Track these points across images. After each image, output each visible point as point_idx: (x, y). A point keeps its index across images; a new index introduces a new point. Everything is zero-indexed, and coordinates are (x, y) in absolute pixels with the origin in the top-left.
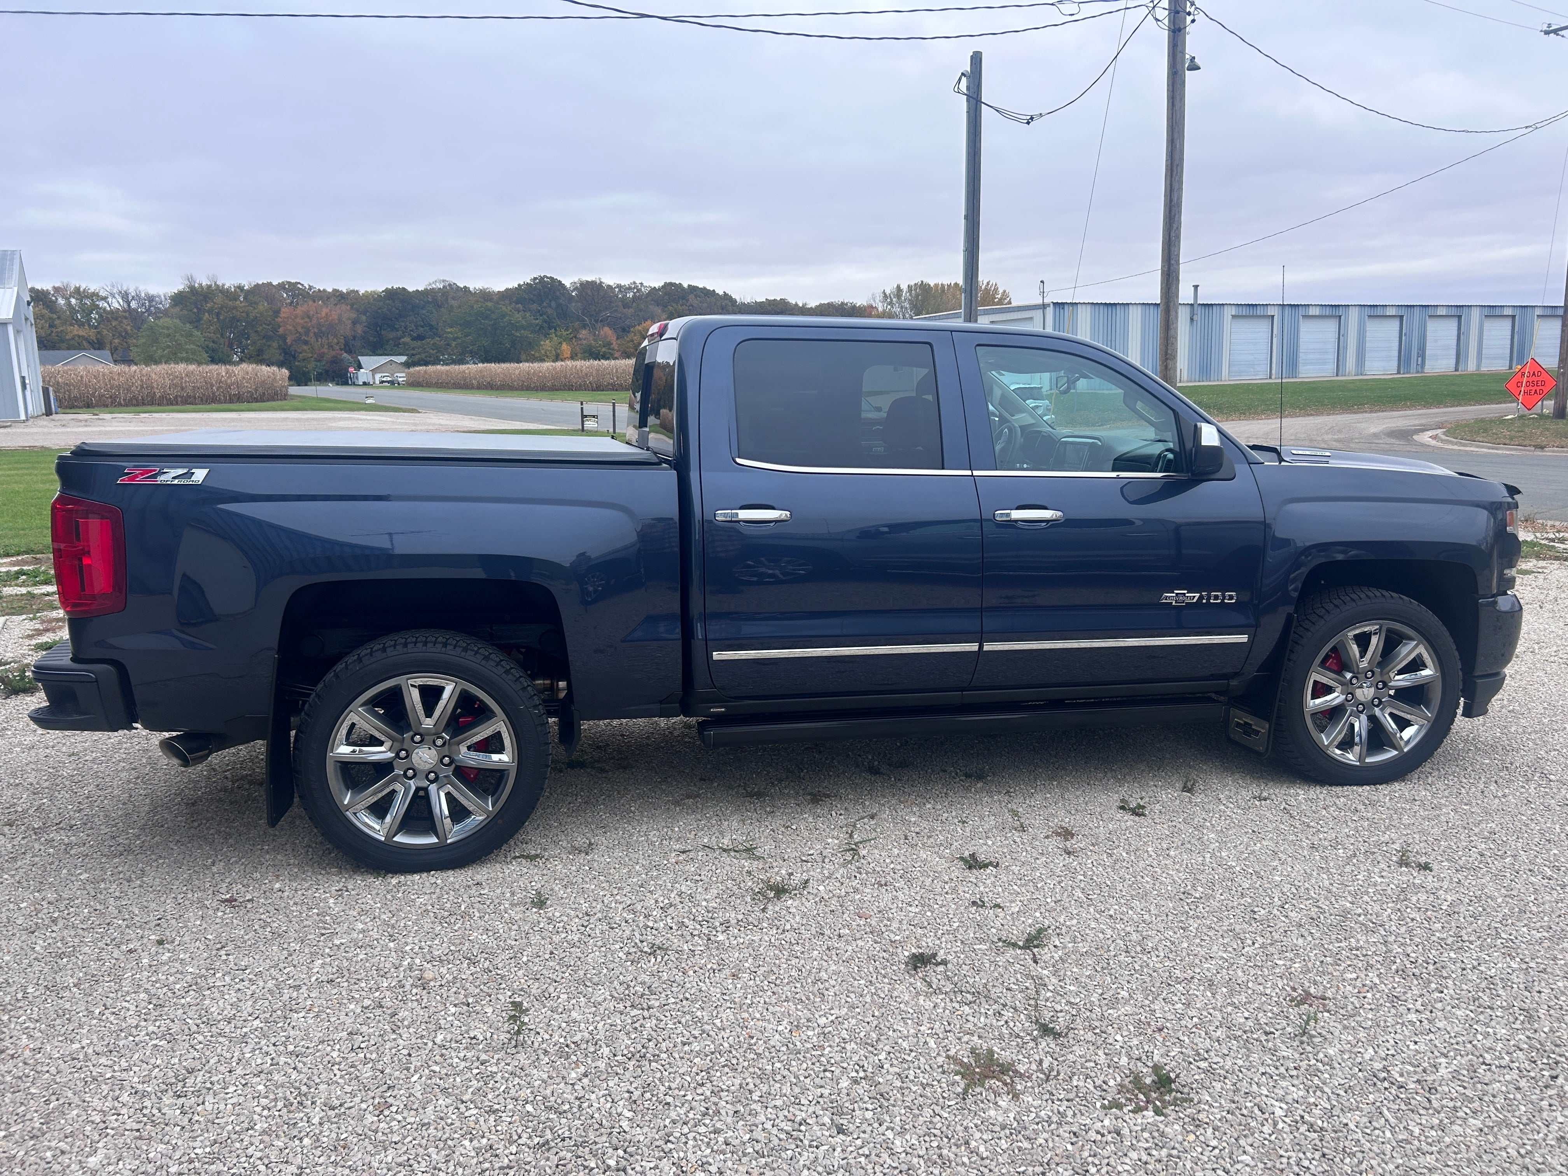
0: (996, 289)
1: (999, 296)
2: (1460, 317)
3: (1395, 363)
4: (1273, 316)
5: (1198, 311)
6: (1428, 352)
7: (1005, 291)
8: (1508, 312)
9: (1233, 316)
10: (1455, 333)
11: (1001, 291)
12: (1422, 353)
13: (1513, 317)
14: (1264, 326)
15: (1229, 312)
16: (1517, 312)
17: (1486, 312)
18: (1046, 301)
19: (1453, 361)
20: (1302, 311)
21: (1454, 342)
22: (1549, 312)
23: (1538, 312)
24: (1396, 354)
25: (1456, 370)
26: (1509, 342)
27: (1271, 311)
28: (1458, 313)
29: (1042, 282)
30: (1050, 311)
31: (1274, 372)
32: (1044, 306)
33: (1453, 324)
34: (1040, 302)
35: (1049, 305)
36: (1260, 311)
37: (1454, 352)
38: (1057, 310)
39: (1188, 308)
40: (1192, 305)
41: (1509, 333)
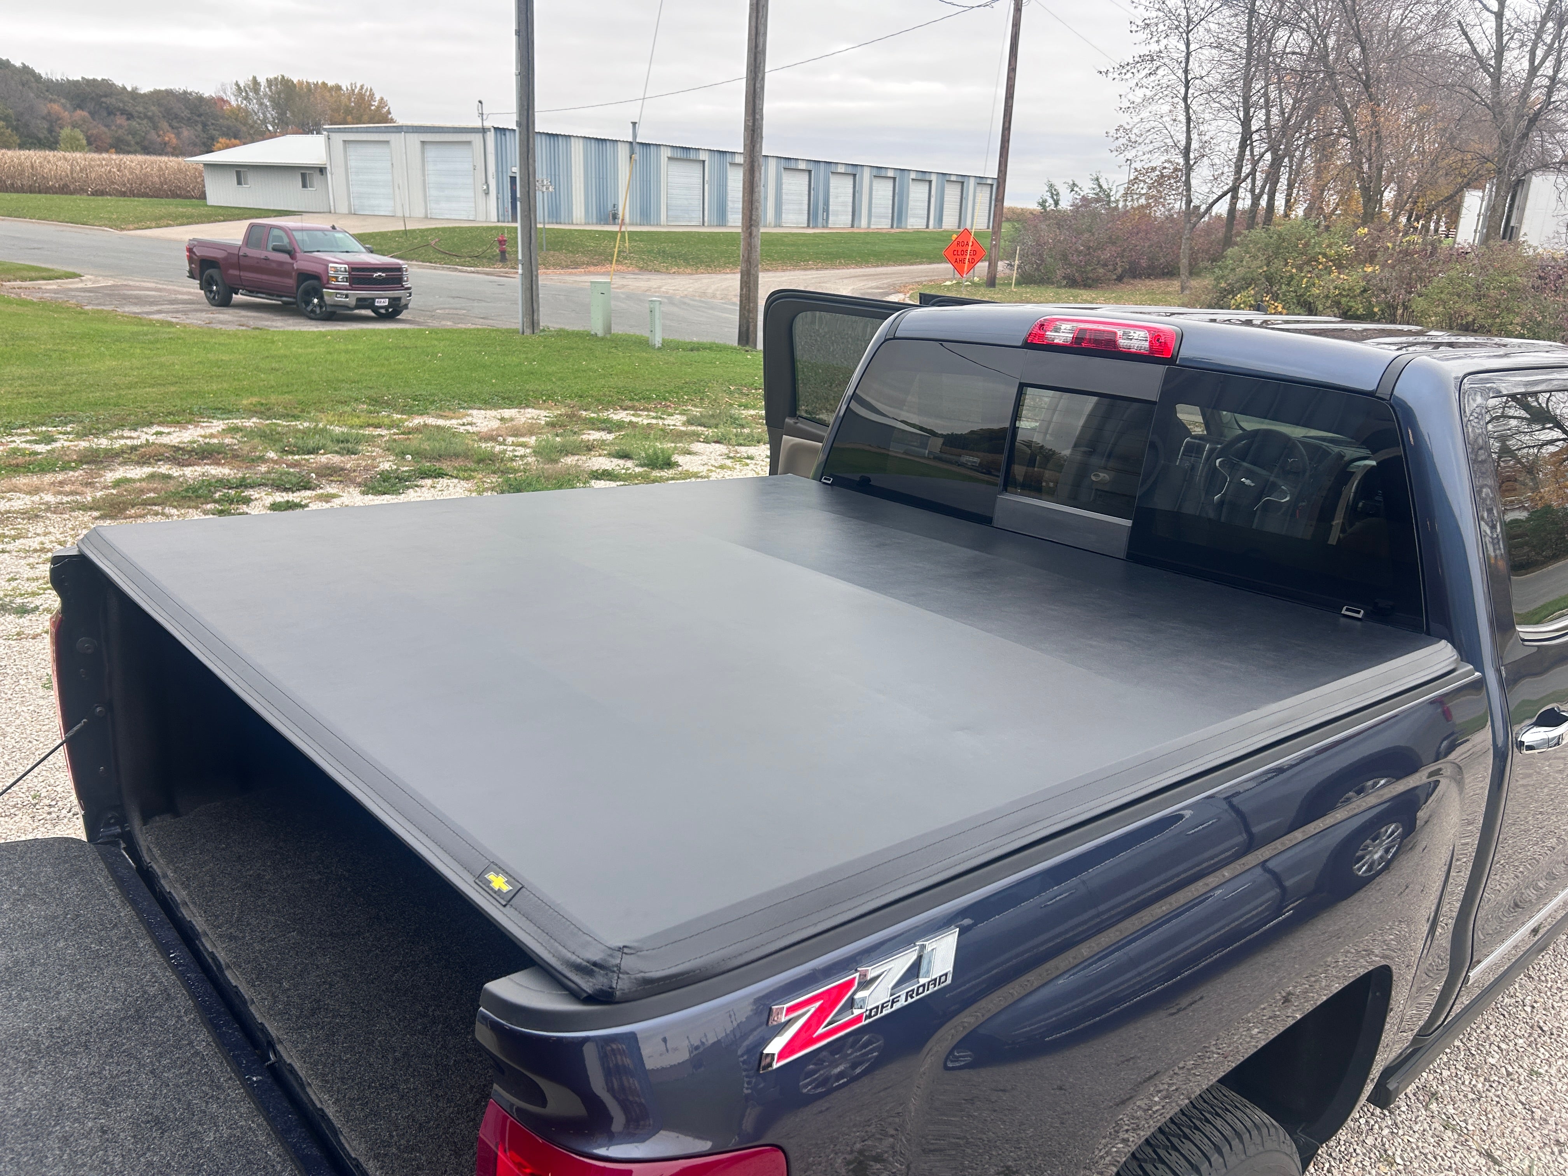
0: (372, 95)
1: (376, 104)
2: (855, 175)
3: (806, 217)
4: (704, 161)
5: (637, 149)
6: (831, 208)
7: (382, 99)
8: (891, 174)
9: (669, 158)
10: (851, 191)
11: (378, 98)
12: (826, 210)
13: (894, 179)
14: (696, 170)
15: (665, 153)
16: (898, 174)
17: (875, 172)
18: (487, 124)
19: (850, 217)
20: (729, 158)
21: (851, 199)
22: (920, 176)
23: (913, 175)
24: (806, 207)
25: (852, 226)
26: (891, 202)
27: (703, 156)
28: (853, 171)
29: (480, 102)
30: (491, 136)
31: (706, 219)
32: (484, 131)
33: (849, 181)
34: (478, 124)
35: (489, 129)
36: (692, 155)
37: (850, 209)
38: (499, 135)
39: (627, 146)
40: (631, 143)
41: (891, 193)
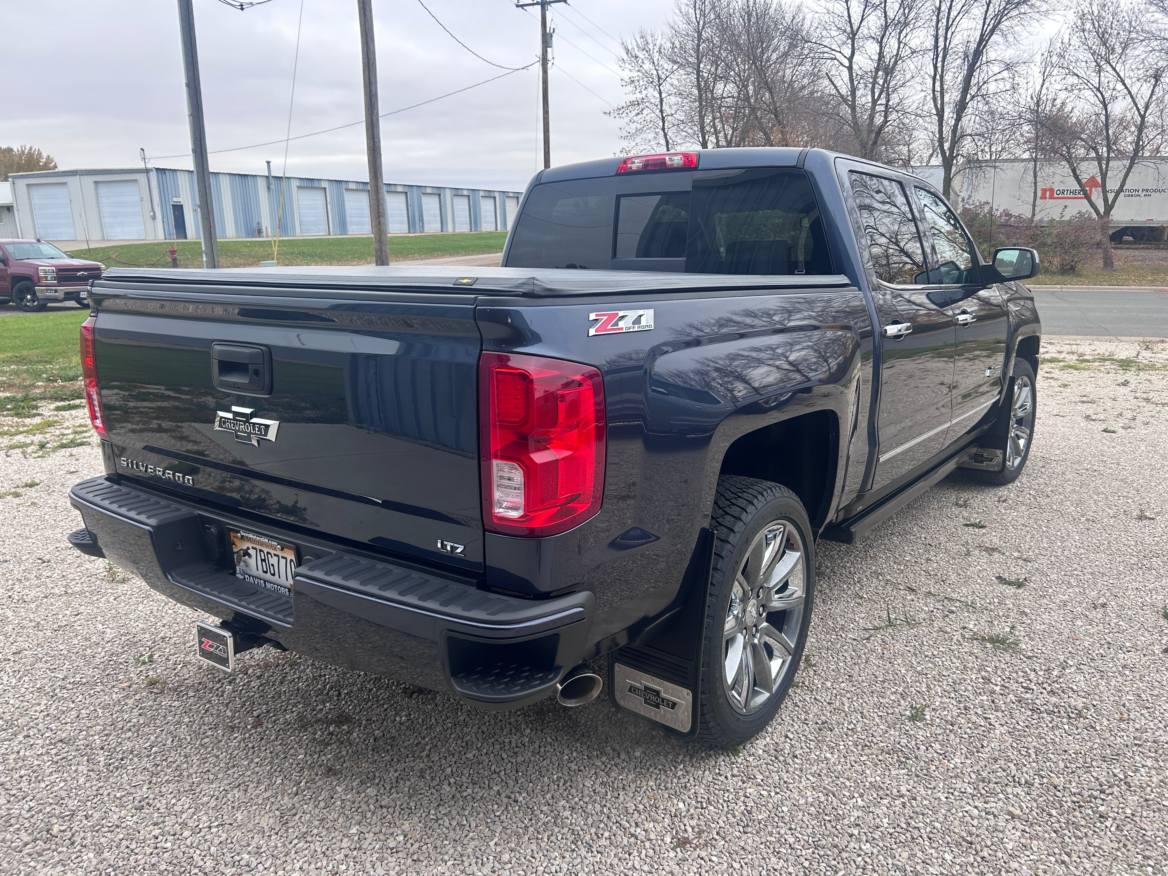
0: (40, 154)
1: (44, 160)
2: (439, 195)
3: (407, 226)
4: (325, 189)
5: (272, 181)
6: (425, 219)
7: (49, 156)
8: (465, 193)
9: (298, 187)
10: (438, 206)
11: (45, 156)
12: (421, 220)
13: (469, 196)
14: (320, 195)
15: (295, 184)
16: (471, 193)
17: (454, 192)
18: (149, 166)
19: (440, 225)
20: (344, 185)
21: (438, 212)
22: (487, 194)
23: (482, 194)
24: (406, 219)
25: (442, 231)
26: (468, 213)
27: (324, 185)
28: (438, 192)
29: (142, 149)
30: (153, 175)
31: (331, 230)
32: (147, 171)
33: (436, 199)
34: (142, 166)
35: (151, 170)
36: (316, 184)
37: (439, 219)
38: (160, 175)
39: (265, 179)
40: (267, 177)
41: (467, 207)
